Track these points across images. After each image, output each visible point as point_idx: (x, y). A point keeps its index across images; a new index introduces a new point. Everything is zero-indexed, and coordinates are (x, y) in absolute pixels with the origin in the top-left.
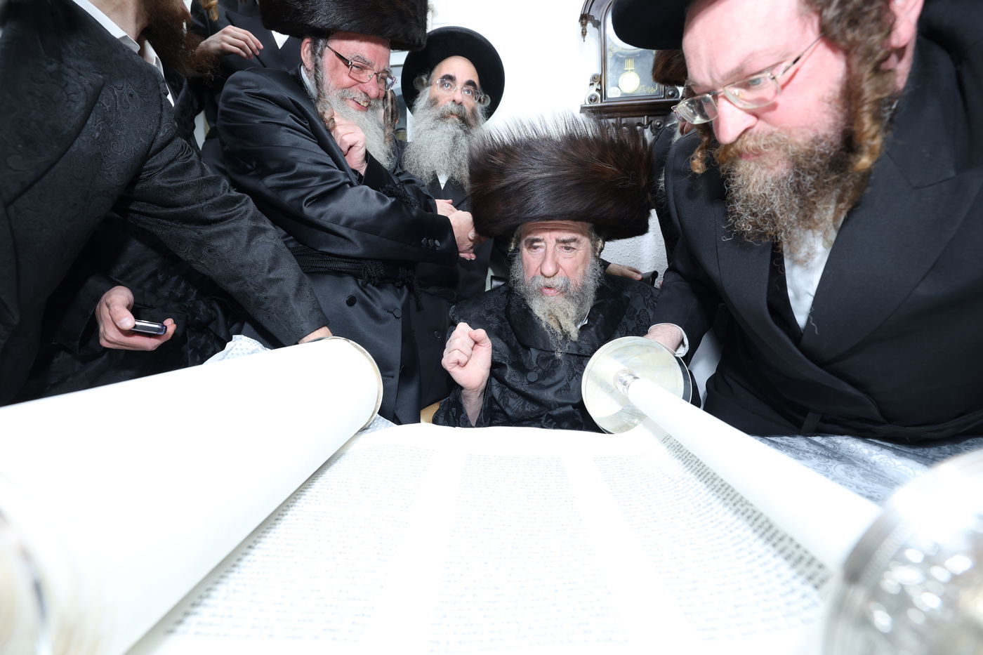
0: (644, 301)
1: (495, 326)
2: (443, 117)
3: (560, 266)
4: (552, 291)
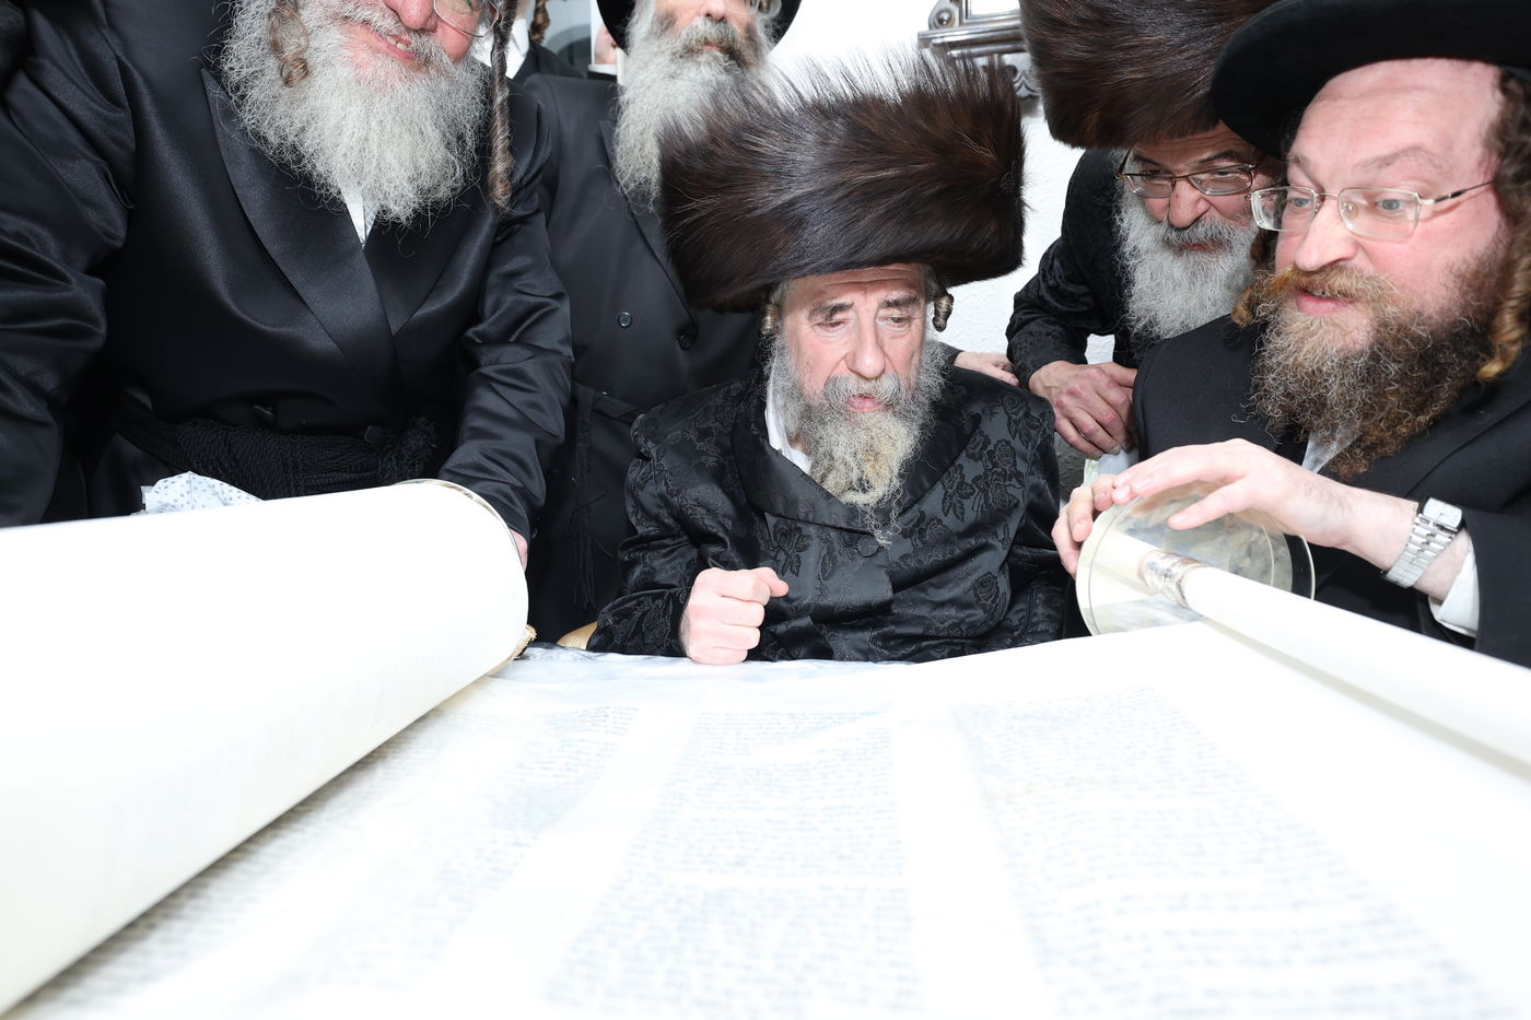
0: (1009, 425)
1: (711, 461)
2: (690, 52)
3: (885, 355)
4: (868, 403)
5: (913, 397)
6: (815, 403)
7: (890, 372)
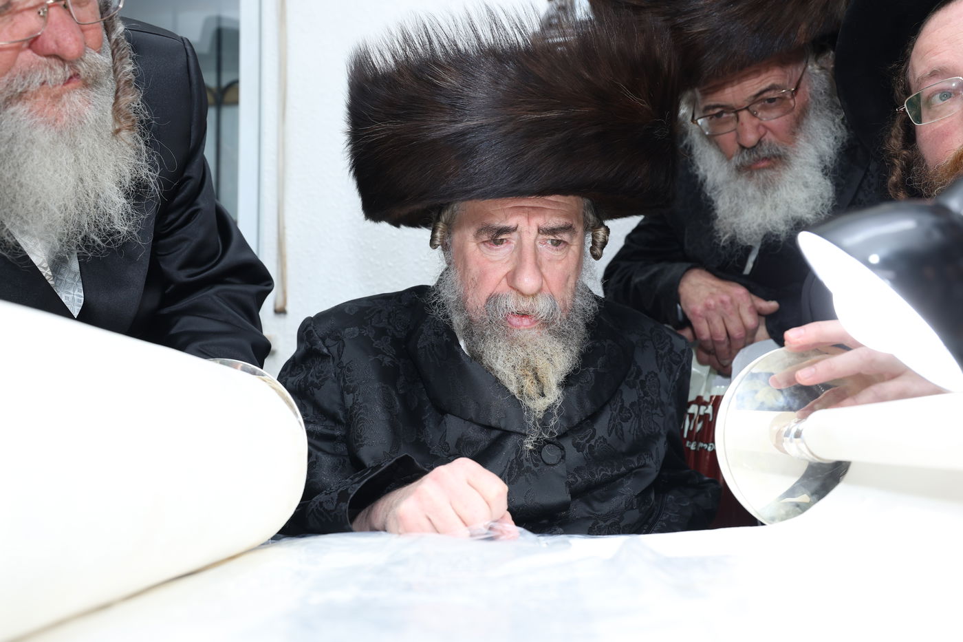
3: (542, 276)
4: (526, 321)
5: (568, 318)
6: (476, 318)
7: (546, 292)
